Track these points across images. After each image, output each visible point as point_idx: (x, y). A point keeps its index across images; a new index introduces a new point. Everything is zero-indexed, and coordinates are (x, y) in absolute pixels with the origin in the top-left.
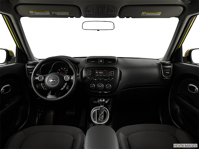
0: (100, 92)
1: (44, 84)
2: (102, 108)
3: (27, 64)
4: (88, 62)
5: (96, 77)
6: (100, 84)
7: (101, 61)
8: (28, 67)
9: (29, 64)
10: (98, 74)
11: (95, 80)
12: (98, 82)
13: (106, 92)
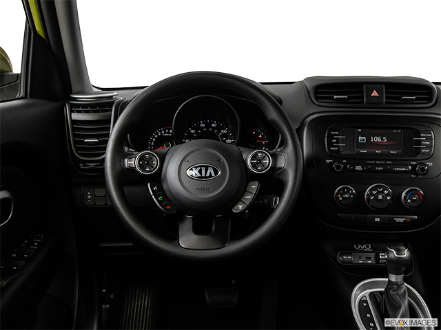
0: (377, 220)
1: (161, 188)
2: (399, 287)
3: (72, 106)
4: (317, 98)
5: (360, 159)
6: (380, 187)
7: (375, 94)
8: (76, 116)
9: (78, 106)
10: (369, 144)
11: (358, 168)
12: (370, 176)
13: (402, 220)
